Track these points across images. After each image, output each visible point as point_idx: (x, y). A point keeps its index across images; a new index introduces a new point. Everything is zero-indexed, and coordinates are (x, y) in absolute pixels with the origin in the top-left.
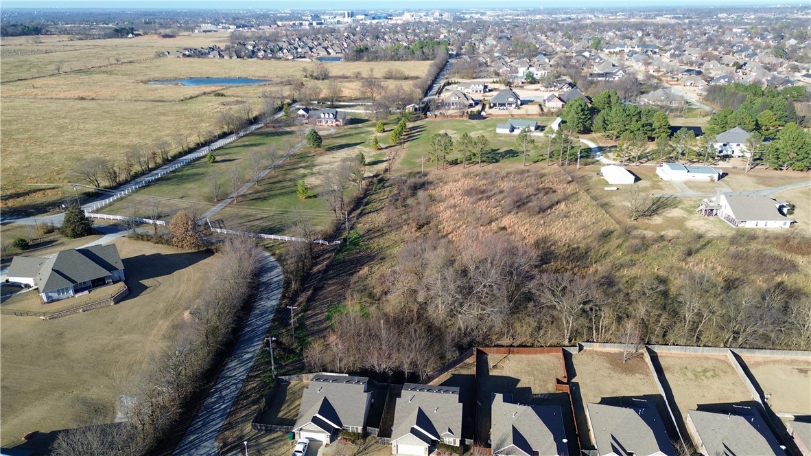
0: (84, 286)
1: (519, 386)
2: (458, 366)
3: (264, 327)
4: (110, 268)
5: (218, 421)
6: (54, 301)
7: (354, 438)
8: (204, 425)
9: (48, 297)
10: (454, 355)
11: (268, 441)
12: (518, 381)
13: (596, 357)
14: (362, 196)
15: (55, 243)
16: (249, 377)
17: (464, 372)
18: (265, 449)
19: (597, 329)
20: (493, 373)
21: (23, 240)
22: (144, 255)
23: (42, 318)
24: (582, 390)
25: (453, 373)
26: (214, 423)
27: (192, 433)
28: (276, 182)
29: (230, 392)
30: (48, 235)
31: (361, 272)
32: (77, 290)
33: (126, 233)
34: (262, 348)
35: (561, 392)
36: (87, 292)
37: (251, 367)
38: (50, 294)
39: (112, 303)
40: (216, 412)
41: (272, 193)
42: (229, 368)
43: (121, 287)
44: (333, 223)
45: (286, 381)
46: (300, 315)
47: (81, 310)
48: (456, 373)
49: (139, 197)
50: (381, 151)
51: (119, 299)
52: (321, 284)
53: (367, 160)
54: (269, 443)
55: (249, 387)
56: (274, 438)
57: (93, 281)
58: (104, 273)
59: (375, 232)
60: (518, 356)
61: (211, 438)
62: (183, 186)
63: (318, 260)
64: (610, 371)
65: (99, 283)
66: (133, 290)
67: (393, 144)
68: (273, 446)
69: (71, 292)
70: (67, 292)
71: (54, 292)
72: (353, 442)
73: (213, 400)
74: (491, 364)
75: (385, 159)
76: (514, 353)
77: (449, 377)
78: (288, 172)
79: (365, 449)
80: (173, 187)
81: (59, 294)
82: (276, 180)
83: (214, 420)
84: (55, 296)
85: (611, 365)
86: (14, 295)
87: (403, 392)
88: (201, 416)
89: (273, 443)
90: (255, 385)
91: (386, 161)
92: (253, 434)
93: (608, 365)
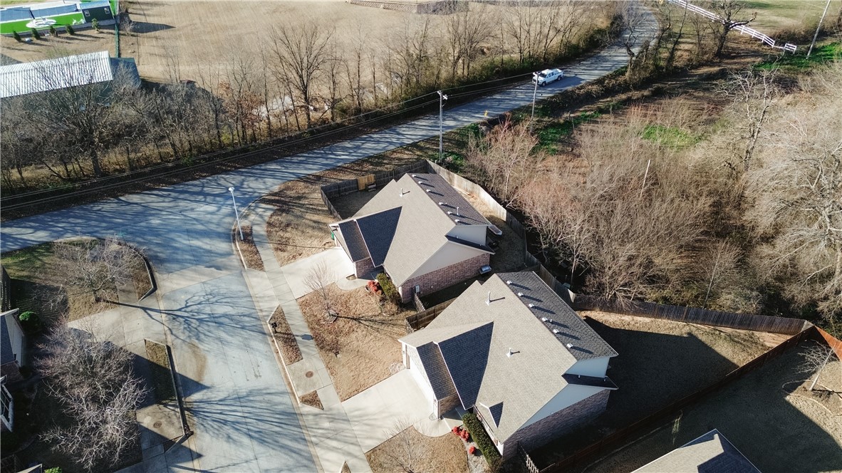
2: (729, 330)
3: (518, 103)
5: (315, 167)
7: (383, 289)
8: (301, 162)
10: (742, 304)
11: (315, 222)
16: (415, 145)
18: (296, 227)
20: (799, 400)
25: (695, 333)
26: (311, 166)
27: (281, 163)
29: (372, 148)
37: (434, 136)
39: (414, 11)
40: (328, 159)
42: (414, 124)
48: (703, 338)
52: (679, 90)
54: (311, 224)
55: (399, 155)
56: (322, 223)
61: (282, 178)
72: (383, 300)
73: (348, 145)
74: (819, 380)
77: (676, 333)
79: (381, 322)
83: (314, 164)
88: (315, 153)
89: (313, 228)
90: (406, 157)
92: (316, 202)
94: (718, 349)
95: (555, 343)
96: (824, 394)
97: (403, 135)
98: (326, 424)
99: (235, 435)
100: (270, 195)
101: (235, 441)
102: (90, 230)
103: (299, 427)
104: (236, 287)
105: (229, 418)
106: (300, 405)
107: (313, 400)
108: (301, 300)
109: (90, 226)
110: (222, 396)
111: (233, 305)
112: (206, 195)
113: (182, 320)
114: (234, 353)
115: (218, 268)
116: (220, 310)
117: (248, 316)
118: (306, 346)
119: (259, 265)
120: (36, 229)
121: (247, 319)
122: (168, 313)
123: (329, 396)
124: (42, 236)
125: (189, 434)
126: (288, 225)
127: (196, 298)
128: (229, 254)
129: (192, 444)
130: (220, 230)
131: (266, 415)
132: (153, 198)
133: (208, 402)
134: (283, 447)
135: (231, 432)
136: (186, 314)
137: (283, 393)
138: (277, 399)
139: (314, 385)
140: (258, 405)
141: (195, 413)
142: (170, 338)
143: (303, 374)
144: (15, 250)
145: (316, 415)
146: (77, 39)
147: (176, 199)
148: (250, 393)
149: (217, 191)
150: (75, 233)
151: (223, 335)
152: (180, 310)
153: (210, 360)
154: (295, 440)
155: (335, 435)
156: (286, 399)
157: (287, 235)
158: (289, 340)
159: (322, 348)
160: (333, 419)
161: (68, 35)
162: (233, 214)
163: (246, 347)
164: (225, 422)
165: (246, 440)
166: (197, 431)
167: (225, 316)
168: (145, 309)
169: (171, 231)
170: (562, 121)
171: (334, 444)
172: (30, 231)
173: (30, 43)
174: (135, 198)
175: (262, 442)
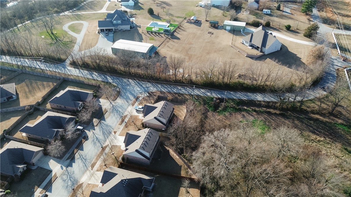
3: (234, 97)
4: (264, 45)
5: (166, 90)
8: (165, 87)
16: (192, 95)
21: (289, 26)
29: (183, 91)
32: (251, 46)
34: (215, 97)
37: (200, 95)
42: (200, 90)
57: (257, 46)
58: (260, 45)
69: (248, 45)
84: (244, 43)
88: (171, 87)
94: (182, 171)
97: (193, 91)
98: (113, 138)
100: (151, 92)
101: (100, 131)
103: (109, 135)
104: (126, 107)
105: (103, 127)
106: (113, 132)
107: (115, 132)
108: (132, 116)
109: (119, 83)
110: (106, 123)
111: (122, 110)
112: (142, 86)
113: (113, 108)
114: (114, 118)
115: (127, 102)
116: (120, 110)
119: (133, 105)
121: (121, 114)
122: (113, 106)
123: (118, 133)
124: (111, 81)
125: (97, 126)
127: (119, 105)
128: (131, 100)
129: (95, 128)
130: (135, 95)
131: (108, 130)
132: (133, 82)
133: (103, 123)
134: (105, 137)
135: (101, 129)
136: (115, 107)
137: (113, 129)
138: (111, 129)
139: (118, 130)
140: (108, 128)
141: (100, 123)
142: (109, 110)
143: (119, 128)
144: (105, 82)
145: (113, 135)
146: (158, 36)
147: (136, 84)
148: (109, 126)
149: (144, 86)
150: (116, 83)
151: (116, 114)
153: (110, 117)
154: (107, 137)
157: (144, 102)
158: (123, 121)
159: (125, 125)
161: (158, 34)
162: (141, 93)
164: (102, 128)
165: (101, 132)
166: (98, 126)
167: (119, 111)
168: (111, 103)
169: (128, 91)
170: (237, 108)
171: (110, 141)
172: (111, 79)
173: (149, 34)
174: (130, 80)
175: (103, 134)
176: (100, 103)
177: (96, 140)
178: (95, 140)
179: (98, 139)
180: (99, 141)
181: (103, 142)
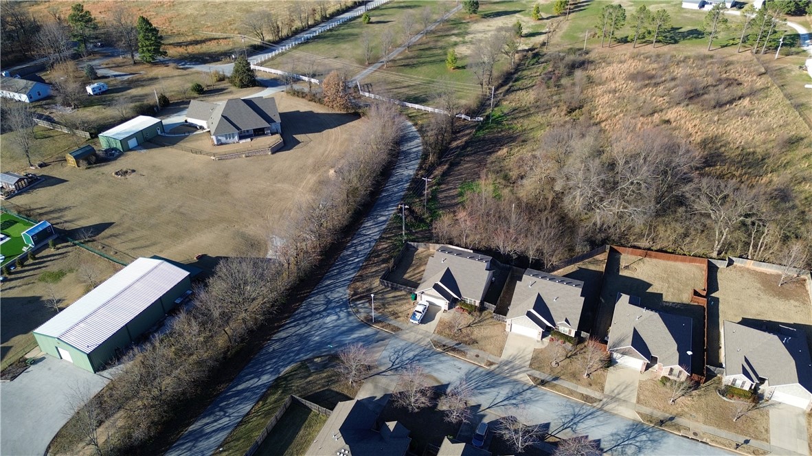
0: (247, 134)
1: (650, 290)
3: (399, 194)
4: (269, 120)
5: (351, 272)
6: (222, 144)
7: (471, 309)
8: (339, 273)
9: (218, 140)
10: (585, 249)
11: (393, 297)
12: (649, 285)
13: (746, 274)
14: (513, 71)
15: (226, 91)
16: (381, 238)
17: (592, 267)
18: (389, 304)
19: (755, 246)
20: (623, 273)
21: (199, 86)
22: (298, 111)
23: (213, 158)
24: (721, 307)
25: (580, 266)
26: (348, 273)
27: (329, 278)
28: (427, 49)
29: (364, 249)
30: (220, 83)
31: (500, 153)
32: (242, 136)
33: (284, 88)
34: (395, 214)
35: (696, 304)
36: (249, 140)
37: (384, 229)
38: (219, 138)
39: (270, 153)
40: (350, 265)
41: (422, 60)
42: (365, 227)
43: (276, 139)
44: (478, 98)
45: (414, 247)
46: (434, 188)
47: (244, 156)
48: (583, 267)
49: (298, 53)
50: (541, 21)
51: (276, 150)
52: (458, 160)
53: (525, 31)
54: (393, 299)
55: (380, 247)
56: (399, 296)
57: (255, 130)
58: (264, 124)
59: (520, 112)
60: (654, 261)
61: (344, 285)
62: (338, 46)
63: (458, 135)
64: (760, 292)
65: (259, 132)
66: (288, 144)
67: (556, 14)
68: (396, 302)
69: (236, 138)
70: (233, 138)
71: (222, 136)
72: (470, 313)
73: (349, 253)
74: (623, 264)
75: (544, 31)
76: (650, 256)
77: (574, 270)
78: (439, 39)
79: (480, 322)
80: (328, 46)
81: (227, 139)
82: (426, 46)
83: (348, 270)
84: (223, 139)
85: (763, 286)
86: (191, 135)
87: (525, 276)
88: (338, 265)
89: (397, 300)
90: (386, 246)
91: (545, 33)
92: (380, 288)
93: (759, 285)
95: (569, 287)
96: (627, 267)
97: (366, 235)
98: (506, 368)
99: (481, 391)
100: (352, 296)
101: (485, 393)
102: (289, 360)
103: (498, 374)
104: (402, 344)
105: (472, 388)
106: (488, 368)
107: (491, 364)
108: (436, 332)
109: (284, 360)
110: (458, 383)
111: (412, 350)
112: (319, 313)
113: (400, 368)
114: (440, 366)
115: (382, 340)
116: (411, 355)
117: (424, 351)
118: (462, 347)
119: (397, 329)
120: (259, 377)
121: (426, 352)
122: (390, 369)
123: (492, 358)
124: (266, 379)
125: (466, 402)
126: (384, 305)
127: (392, 358)
128: (377, 333)
129: (472, 404)
130: (355, 324)
131: (483, 378)
133: (457, 388)
134: (502, 384)
135: (479, 391)
136: (398, 366)
137: (476, 369)
138: (478, 371)
139: (483, 358)
140: (475, 377)
141: (457, 394)
143: (474, 357)
144: (266, 391)
145: (498, 367)
147: (307, 324)
148: (467, 375)
149: (322, 308)
150: (285, 366)
151: (426, 363)
152: (393, 365)
153: (435, 375)
154: (502, 379)
155: (513, 369)
156: (481, 369)
157: (391, 309)
158: (453, 349)
159: (469, 344)
160: (506, 365)
161: (31, 261)
162: (349, 314)
163: (441, 362)
164: (472, 390)
165: (487, 390)
166: (467, 399)
167: (415, 356)
168: (378, 374)
169: (333, 338)
171: (516, 371)
172: (256, 379)
174: (282, 334)
175: (494, 387)
176: (375, 397)
177: (515, 399)
178: (514, 401)
179: (511, 397)
180: (519, 393)
181: (518, 387)
